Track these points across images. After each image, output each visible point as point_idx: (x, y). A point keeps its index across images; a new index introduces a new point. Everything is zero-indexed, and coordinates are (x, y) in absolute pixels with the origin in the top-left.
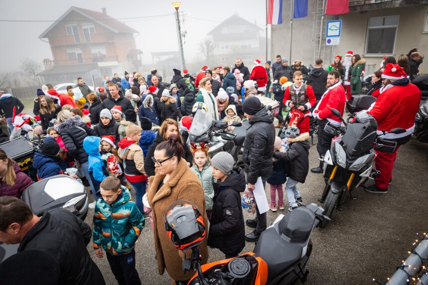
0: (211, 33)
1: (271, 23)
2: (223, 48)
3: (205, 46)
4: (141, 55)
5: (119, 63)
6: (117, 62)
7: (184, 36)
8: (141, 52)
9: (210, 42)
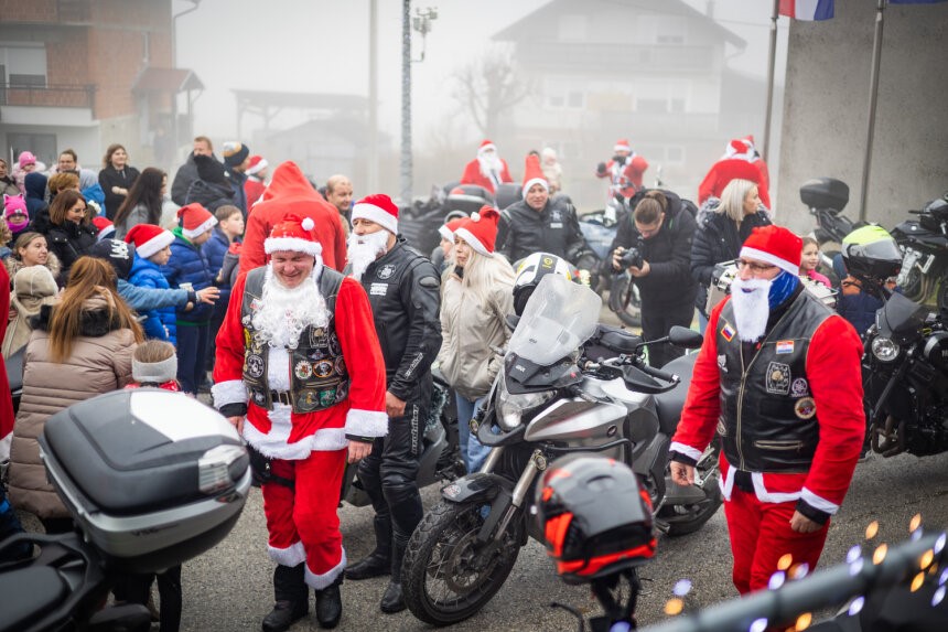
0: (509, 34)
1: (792, 15)
2: (557, 101)
3: (481, 85)
4: (194, 93)
5: (94, 116)
6: (87, 113)
7: (424, 30)
8: (194, 83)
9: (507, 70)
